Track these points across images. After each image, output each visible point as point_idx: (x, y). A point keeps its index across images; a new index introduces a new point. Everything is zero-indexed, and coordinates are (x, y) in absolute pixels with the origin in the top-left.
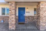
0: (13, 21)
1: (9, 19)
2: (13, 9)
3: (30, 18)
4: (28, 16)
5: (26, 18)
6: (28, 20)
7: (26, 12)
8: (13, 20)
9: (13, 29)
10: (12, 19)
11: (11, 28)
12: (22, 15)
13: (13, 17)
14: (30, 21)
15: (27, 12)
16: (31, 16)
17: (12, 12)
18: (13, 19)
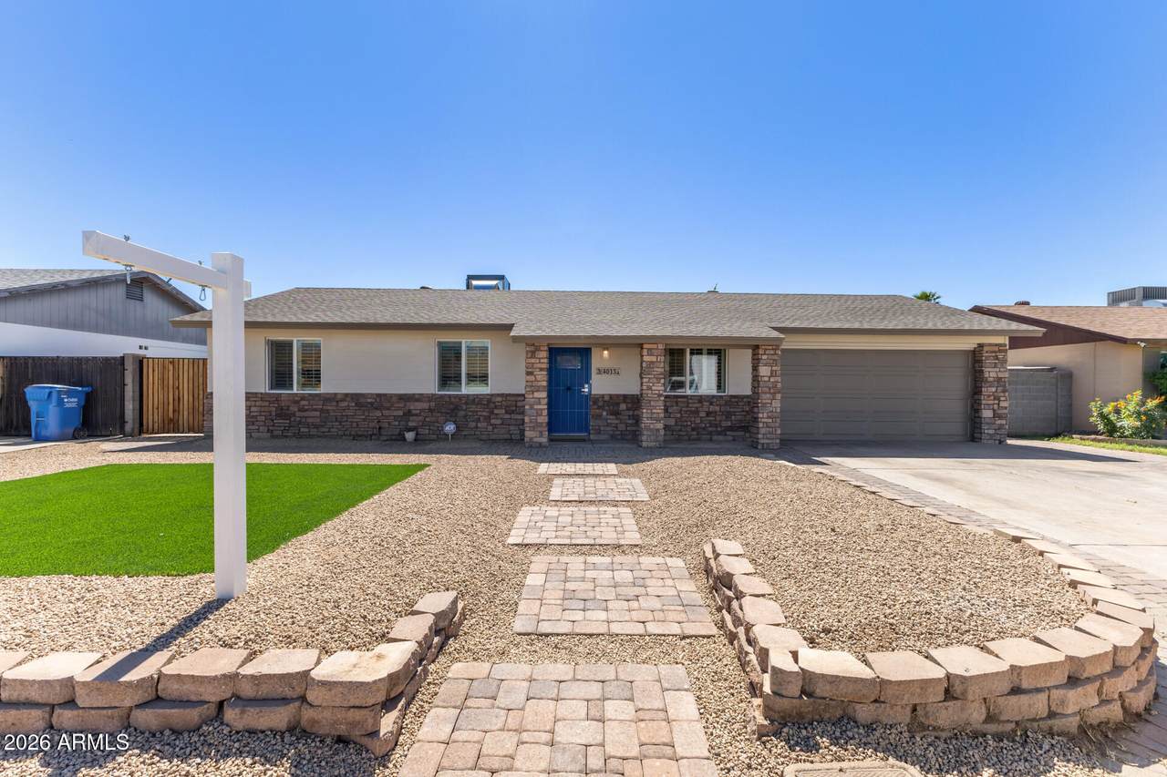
0: (539, 413)
1: (527, 407)
2: (541, 369)
3: (623, 406)
4: (611, 396)
5: (594, 411)
6: (612, 420)
7: (599, 371)
8: (542, 410)
9: (540, 444)
10: (536, 407)
11: (535, 440)
12: (569, 389)
13: (539, 399)
14: (622, 427)
15: (606, 371)
16: (625, 397)
17: (539, 378)
18: (540, 404)
